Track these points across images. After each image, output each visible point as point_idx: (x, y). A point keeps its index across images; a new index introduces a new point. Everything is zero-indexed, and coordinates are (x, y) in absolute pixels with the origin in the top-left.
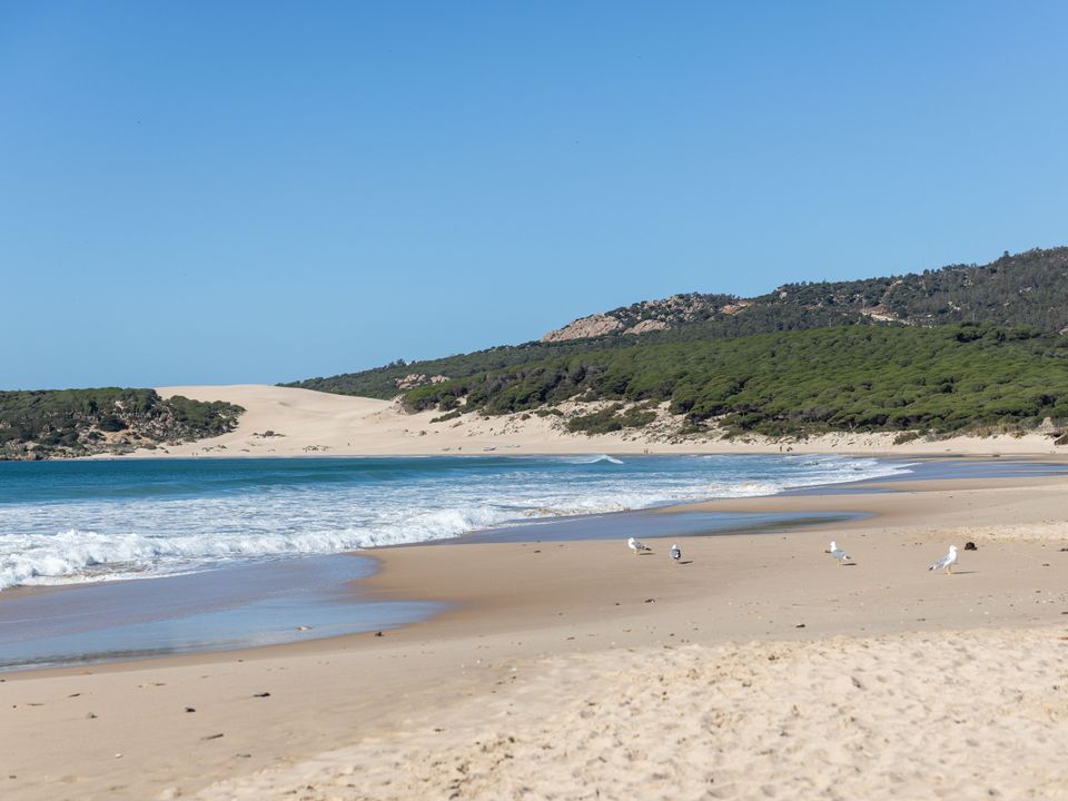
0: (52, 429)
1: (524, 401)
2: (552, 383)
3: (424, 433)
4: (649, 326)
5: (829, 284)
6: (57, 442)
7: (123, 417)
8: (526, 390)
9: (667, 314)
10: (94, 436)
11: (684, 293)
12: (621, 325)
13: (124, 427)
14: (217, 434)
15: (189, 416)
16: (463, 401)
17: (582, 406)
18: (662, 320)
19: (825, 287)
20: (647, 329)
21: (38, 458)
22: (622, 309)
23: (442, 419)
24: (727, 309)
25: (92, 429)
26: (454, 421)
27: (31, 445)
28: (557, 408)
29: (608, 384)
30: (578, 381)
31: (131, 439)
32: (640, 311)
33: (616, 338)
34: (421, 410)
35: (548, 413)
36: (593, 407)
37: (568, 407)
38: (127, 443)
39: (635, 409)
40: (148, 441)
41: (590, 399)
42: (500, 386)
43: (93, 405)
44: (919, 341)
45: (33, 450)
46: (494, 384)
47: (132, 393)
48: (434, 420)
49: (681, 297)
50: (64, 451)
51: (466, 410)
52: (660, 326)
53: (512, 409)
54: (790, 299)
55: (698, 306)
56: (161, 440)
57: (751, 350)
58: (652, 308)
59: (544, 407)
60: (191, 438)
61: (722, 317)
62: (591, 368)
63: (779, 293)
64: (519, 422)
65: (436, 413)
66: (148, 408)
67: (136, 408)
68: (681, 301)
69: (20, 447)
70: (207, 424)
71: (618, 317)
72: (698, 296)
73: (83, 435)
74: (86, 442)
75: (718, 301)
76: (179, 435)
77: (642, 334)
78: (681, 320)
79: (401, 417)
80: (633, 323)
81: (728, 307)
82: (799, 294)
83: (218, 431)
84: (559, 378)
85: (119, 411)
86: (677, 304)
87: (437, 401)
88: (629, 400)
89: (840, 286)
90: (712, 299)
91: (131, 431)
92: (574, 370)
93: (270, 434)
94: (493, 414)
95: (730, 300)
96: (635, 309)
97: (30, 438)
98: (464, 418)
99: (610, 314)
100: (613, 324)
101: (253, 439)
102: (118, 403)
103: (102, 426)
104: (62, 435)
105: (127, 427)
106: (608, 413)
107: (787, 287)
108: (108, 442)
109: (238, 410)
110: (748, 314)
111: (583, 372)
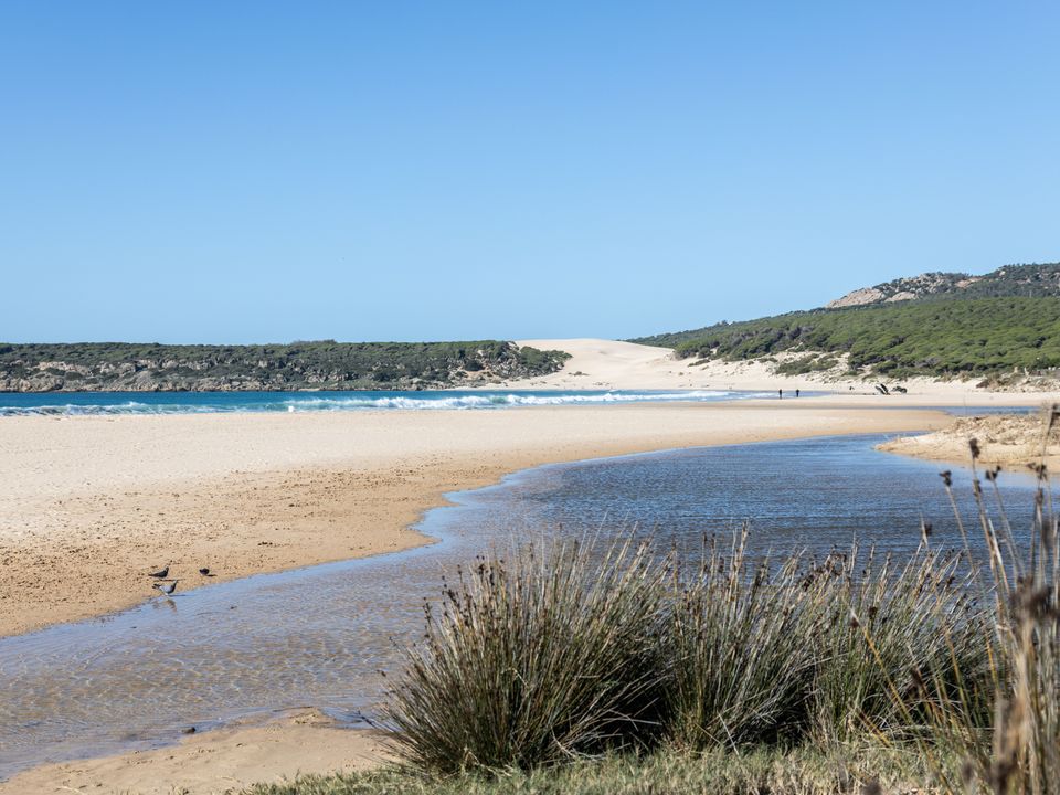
0: (432, 369)
1: (754, 351)
2: (775, 338)
3: (681, 374)
4: (903, 296)
5: (1037, 266)
6: (434, 378)
7: (482, 362)
8: (757, 343)
9: (917, 288)
10: (460, 374)
11: (931, 272)
12: (883, 296)
13: (481, 367)
14: (546, 373)
15: (528, 361)
16: (715, 351)
17: (792, 355)
18: (913, 292)
19: (1034, 267)
20: (901, 298)
21: (418, 389)
22: (885, 284)
23: (697, 364)
24: (961, 284)
25: (459, 370)
26: (704, 365)
27: (416, 380)
28: (774, 356)
29: (813, 339)
30: (794, 338)
31: (486, 377)
32: (899, 285)
33: (879, 304)
34: (685, 357)
35: (766, 360)
36: (798, 356)
37: (782, 356)
38: (482, 379)
39: (825, 358)
40: (497, 378)
41: (801, 350)
42: (740, 341)
43: (462, 354)
44: (1049, 309)
45: (417, 383)
46: (736, 339)
47: (491, 344)
48: (691, 365)
49: (928, 275)
50: (437, 385)
51: (715, 358)
52: (910, 296)
53: (746, 357)
54: (1007, 276)
55: (940, 281)
56: (506, 377)
57: (921, 315)
58: (907, 283)
59: (768, 356)
60: (527, 376)
61: (955, 289)
62: (804, 328)
63: (999, 272)
64: (746, 366)
65: (695, 360)
66: (499, 355)
67: (491, 356)
68: (928, 278)
69: (408, 381)
70: (540, 366)
71: (882, 290)
72: (941, 274)
73: (452, 374)
74: (454, 378)
75: (954, 278)
76: (519, 374)
77: (896, 302)
78: (927, 292)
79: (671, 362)
80: (892, 294)
81: (962, 282)
82: (1014, 272)
83: (548, 371)
84: (781, 335)
85: (480, 357)
86: (925, 280)
87: (697, 351)
88: (825, 351)
89: (1045, 267)
90: (951, 276)
91: (486, 371)
92: (792, 329)
93: (579, 373)
94: (731, 360)
95: (964, 278)
96: (895, 284)
97: (416, 375)
98: (712, 363)
99: (876, 287)
100: (878, 295)
101: (568, 376)
102: (480, 352)
103: (466, 368)
104: (438, 373)
105: (483, 368)
106: (807, 360)
107: (1005, 268)
108: (469, 378)
109: (568, 356)
110: (975, 287)
111: (799, 330)
